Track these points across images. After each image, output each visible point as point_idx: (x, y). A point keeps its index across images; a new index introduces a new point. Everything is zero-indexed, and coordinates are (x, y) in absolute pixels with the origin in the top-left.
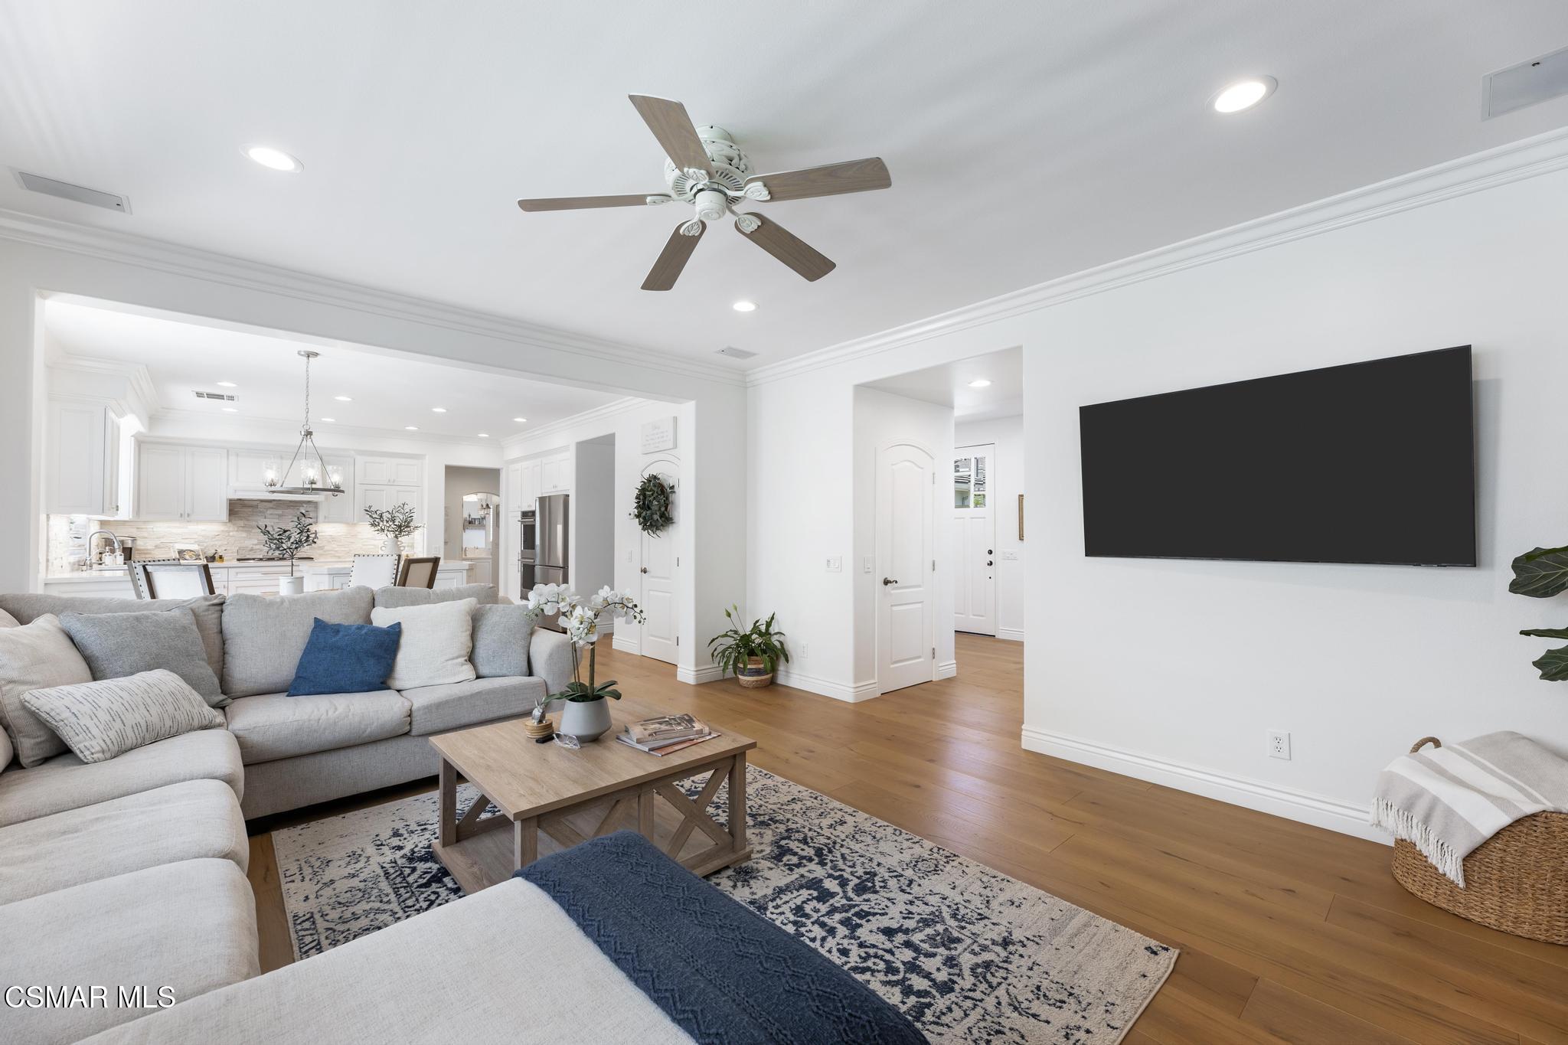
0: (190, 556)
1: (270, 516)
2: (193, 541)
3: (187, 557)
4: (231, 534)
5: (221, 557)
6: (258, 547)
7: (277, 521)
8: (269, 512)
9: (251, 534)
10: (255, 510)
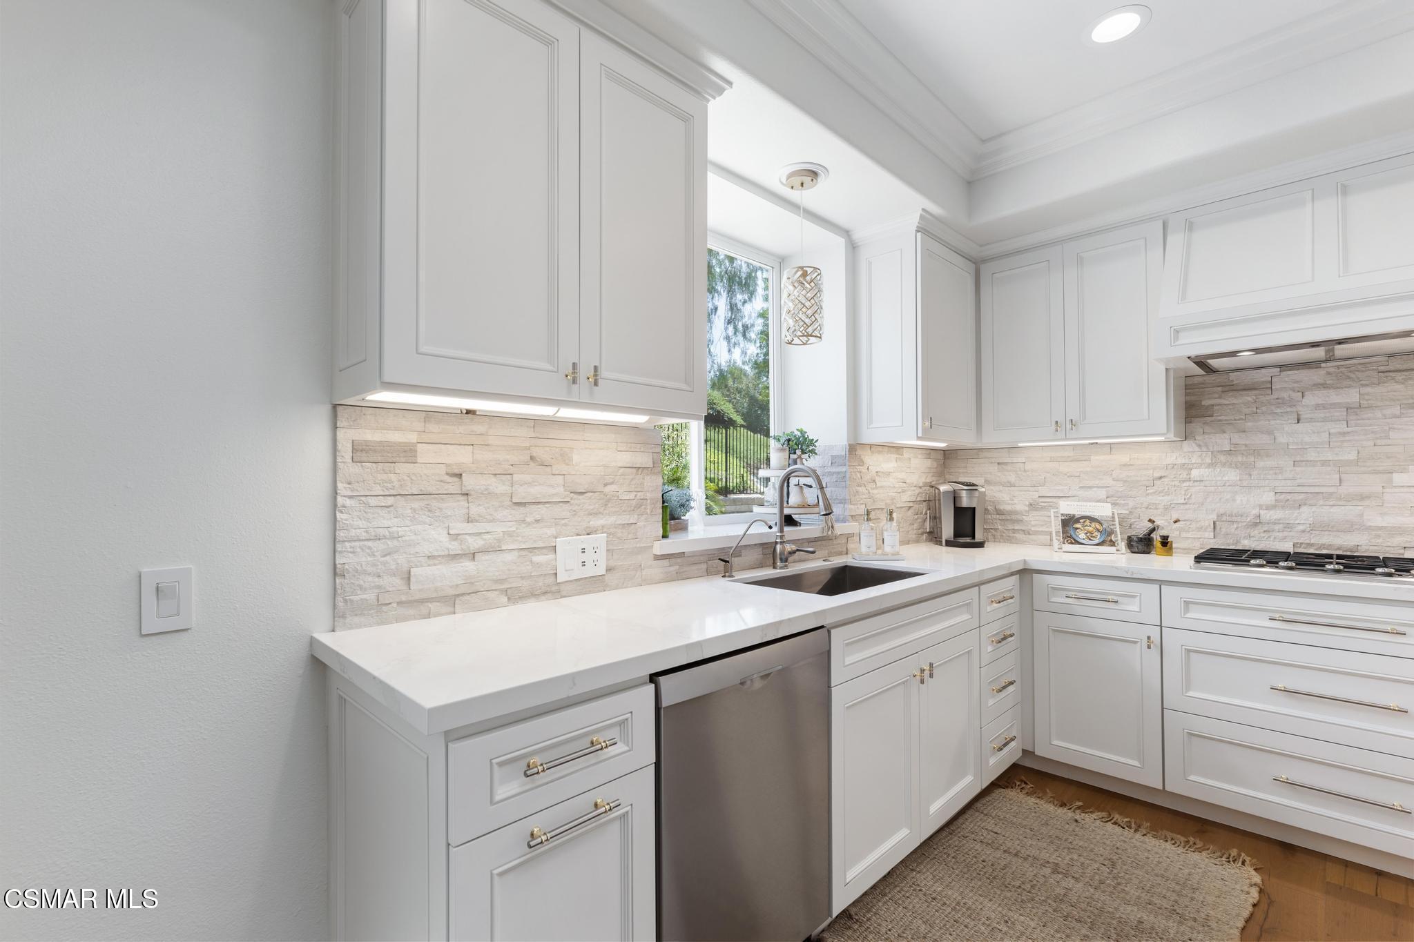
0: (1090, 535)
1: (1320, 414)
2: (1102, 494)
3: (1081, 536)
4: (1195, 473)
5: (1165, 542)
6: (1278, 514)
7: (1341, 427)
8: (1311, 399)
9: (1254, 473)
10: (1263, 398)
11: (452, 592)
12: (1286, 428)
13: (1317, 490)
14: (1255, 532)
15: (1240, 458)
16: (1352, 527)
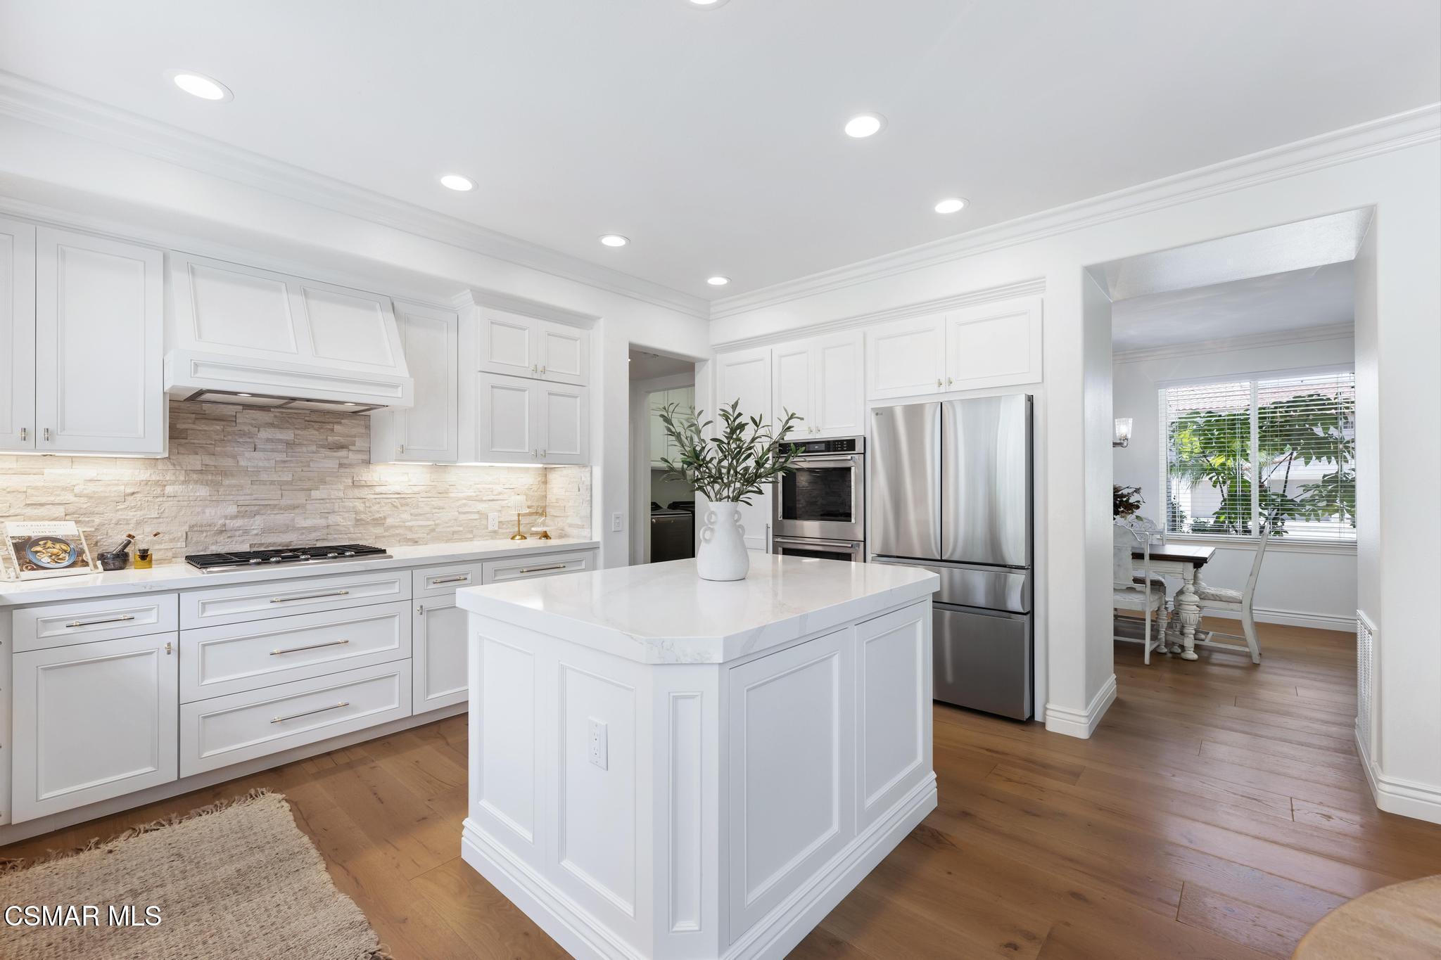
0: (55, 558)
1: (269, 446)
2: (60, 511)
3: (44, 560)
4: (169, 489)
5: (144, 555)
6: (239, 523)
7: (282, 457)
8: (264, 434)
9: (221, 490)
10: (229, 429)
12: (247, 454)
13: (266, 503)
14: (221, 538)
15: (210, 477)
16: (288, 528)
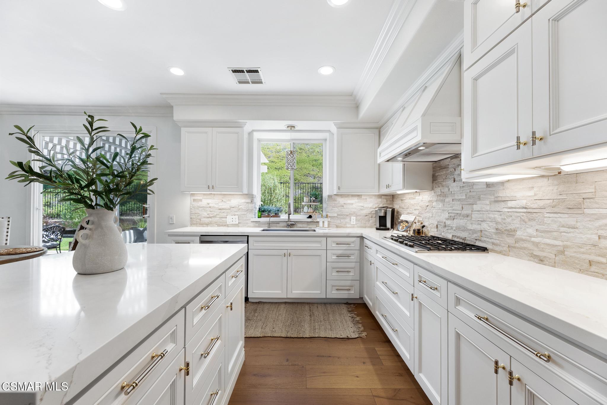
0: (403, 228)
1: (458, 179)
3: (400, 228)
5: (419, 232)
6: (449, 222)
9: (445, 204)
11: (207, 223)
12: (452, 185)
13: (457, 212)
16: (465, 229)
